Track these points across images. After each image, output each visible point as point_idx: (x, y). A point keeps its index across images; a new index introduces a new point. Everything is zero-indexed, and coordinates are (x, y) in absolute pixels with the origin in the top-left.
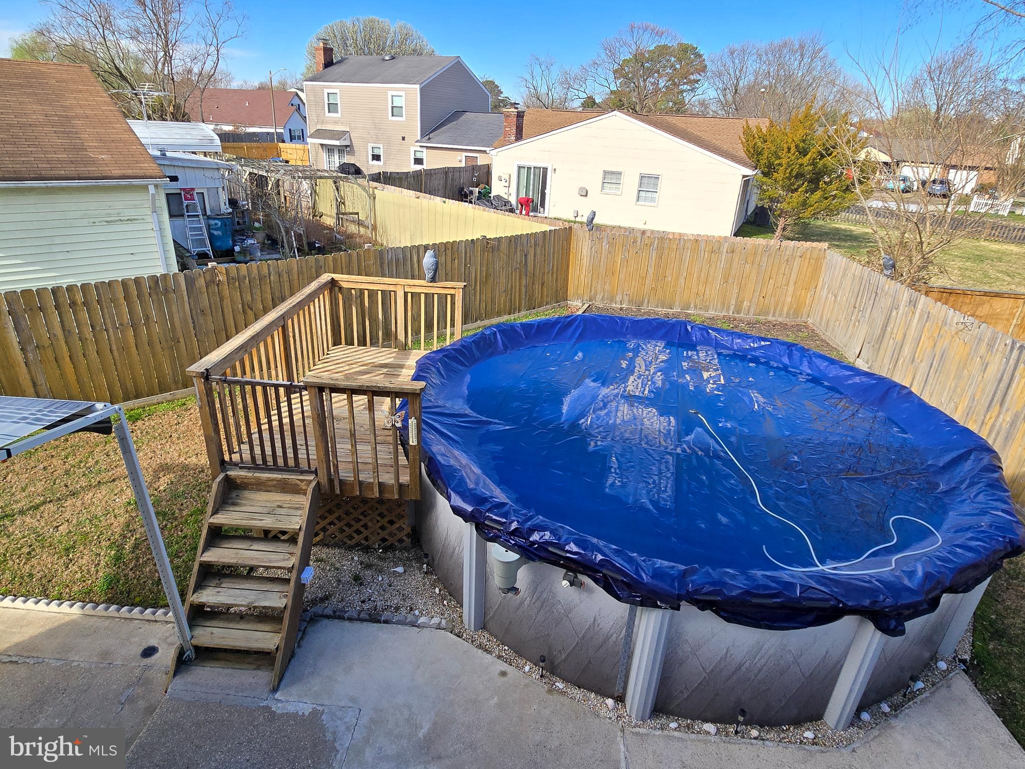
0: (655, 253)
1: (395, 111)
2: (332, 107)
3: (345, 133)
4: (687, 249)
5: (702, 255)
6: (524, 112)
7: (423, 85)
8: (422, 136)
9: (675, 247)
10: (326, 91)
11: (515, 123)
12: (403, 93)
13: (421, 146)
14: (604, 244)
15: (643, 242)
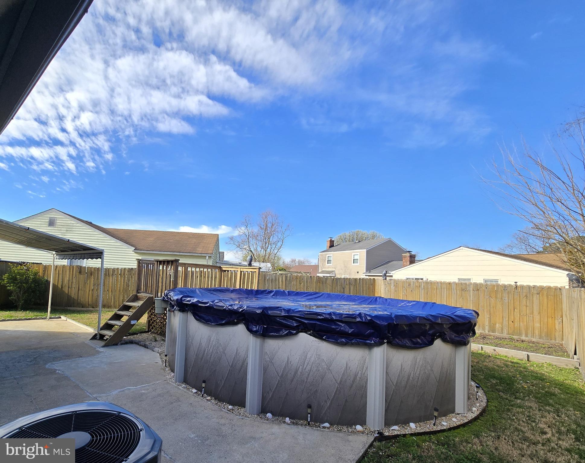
0: (423, 291)
1: (355, 261)
2: (329, 262)
3: (333, 271)
4: (444, 288)
5: (455, 292)
6: (415, 255)
7: (368, 249)
8: (366, 271)
9: (435, 287)
10: (327, 256)
11: (409, 260)
12: (358, 254)
13: (365, 275)
14: (392, 287)
15: (414, 285)
